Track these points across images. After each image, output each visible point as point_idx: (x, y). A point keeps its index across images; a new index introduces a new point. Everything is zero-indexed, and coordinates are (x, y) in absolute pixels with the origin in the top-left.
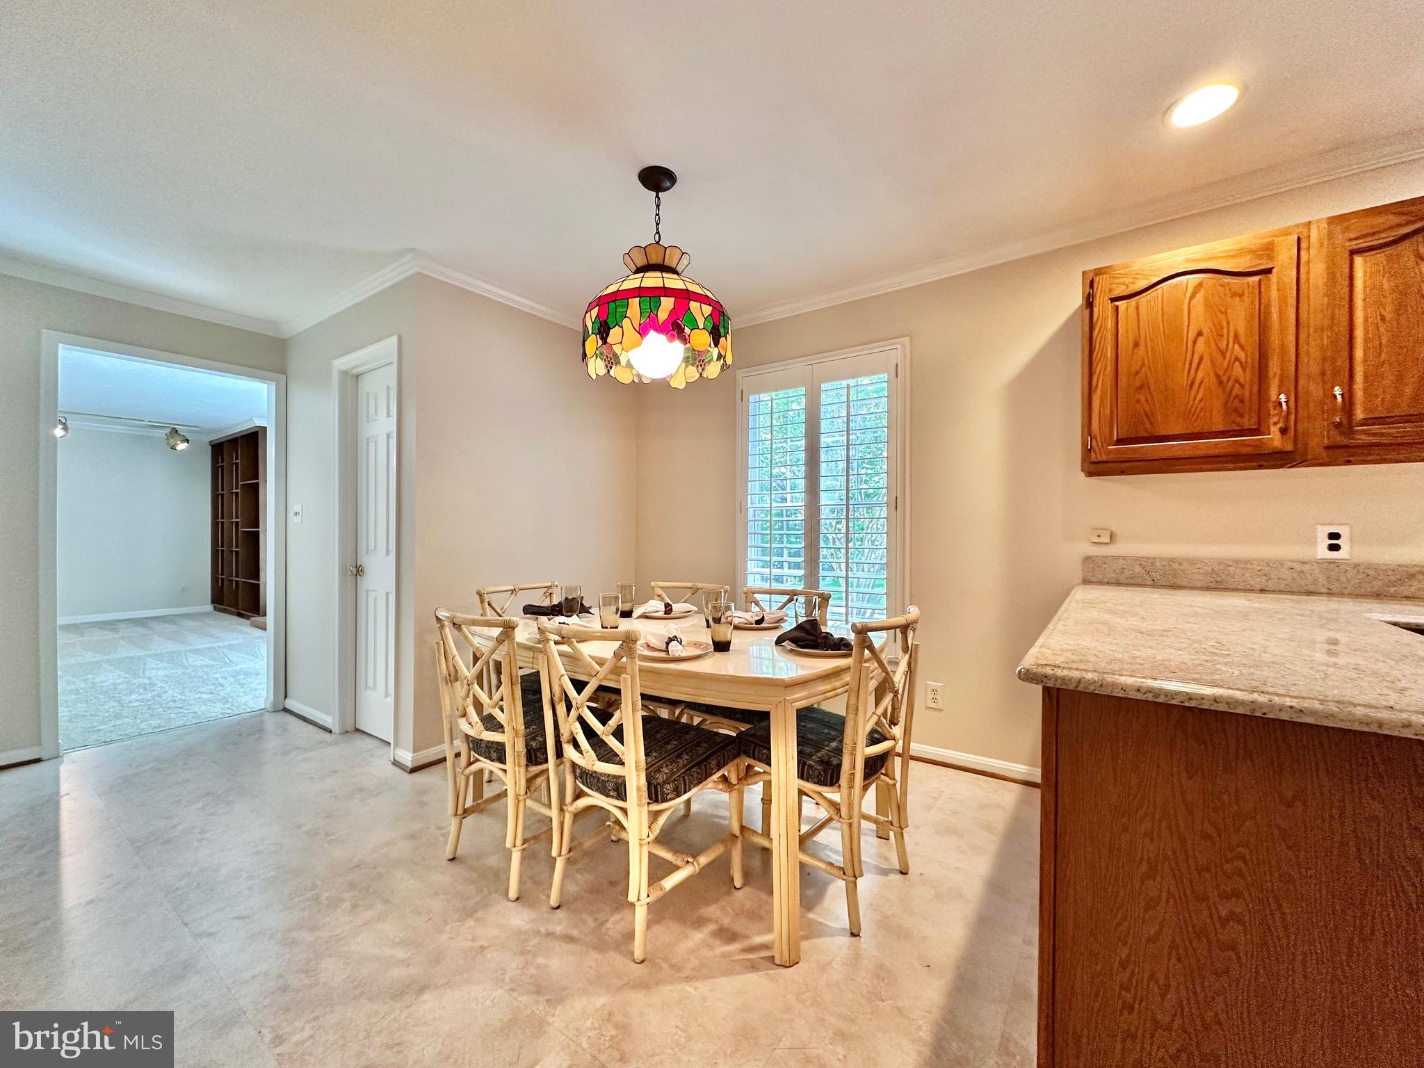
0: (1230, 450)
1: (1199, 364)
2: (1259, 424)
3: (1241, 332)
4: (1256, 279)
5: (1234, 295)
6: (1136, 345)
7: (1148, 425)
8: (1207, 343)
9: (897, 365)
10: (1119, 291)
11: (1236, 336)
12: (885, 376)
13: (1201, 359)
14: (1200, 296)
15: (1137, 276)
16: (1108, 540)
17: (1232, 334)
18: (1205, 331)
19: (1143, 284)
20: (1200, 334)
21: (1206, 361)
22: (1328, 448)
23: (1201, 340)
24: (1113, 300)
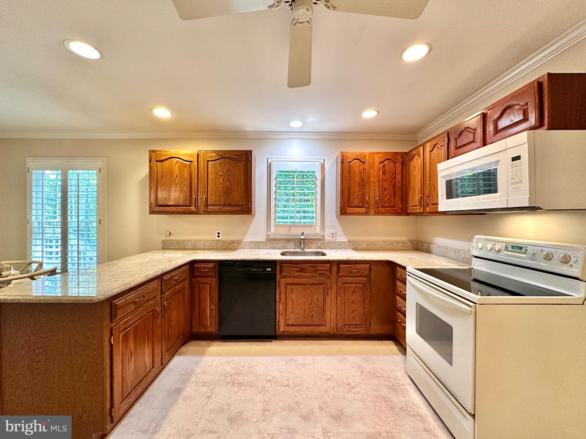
0: (184, 211)
1: (177, 185)
2: (190, 204)
3: (186, 177)
4: (189, 163)
5: (184, 166)
6: (162, 177)
7: (165, 202)
8: (179, 179)
9: (100, 168)
10: (158, 159)
11: (185, 178)
12: (95, 172)
13: (177, 183)
14: (177, 165)
15: (162, 155)
16: (168, 235)
17: (184, 178)
18: (178, 175)
19: (163, 158)
20: (177, 176)
21: (179, 184)
22: (204, 211)
23: (177, 178)
24: (157, 161)
